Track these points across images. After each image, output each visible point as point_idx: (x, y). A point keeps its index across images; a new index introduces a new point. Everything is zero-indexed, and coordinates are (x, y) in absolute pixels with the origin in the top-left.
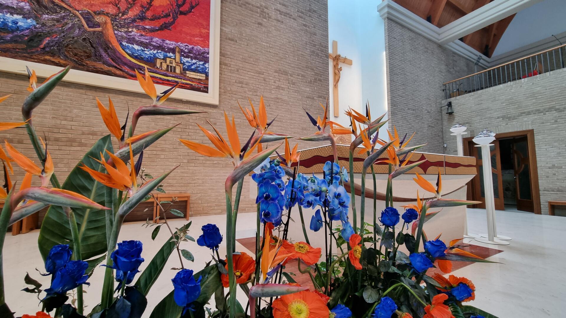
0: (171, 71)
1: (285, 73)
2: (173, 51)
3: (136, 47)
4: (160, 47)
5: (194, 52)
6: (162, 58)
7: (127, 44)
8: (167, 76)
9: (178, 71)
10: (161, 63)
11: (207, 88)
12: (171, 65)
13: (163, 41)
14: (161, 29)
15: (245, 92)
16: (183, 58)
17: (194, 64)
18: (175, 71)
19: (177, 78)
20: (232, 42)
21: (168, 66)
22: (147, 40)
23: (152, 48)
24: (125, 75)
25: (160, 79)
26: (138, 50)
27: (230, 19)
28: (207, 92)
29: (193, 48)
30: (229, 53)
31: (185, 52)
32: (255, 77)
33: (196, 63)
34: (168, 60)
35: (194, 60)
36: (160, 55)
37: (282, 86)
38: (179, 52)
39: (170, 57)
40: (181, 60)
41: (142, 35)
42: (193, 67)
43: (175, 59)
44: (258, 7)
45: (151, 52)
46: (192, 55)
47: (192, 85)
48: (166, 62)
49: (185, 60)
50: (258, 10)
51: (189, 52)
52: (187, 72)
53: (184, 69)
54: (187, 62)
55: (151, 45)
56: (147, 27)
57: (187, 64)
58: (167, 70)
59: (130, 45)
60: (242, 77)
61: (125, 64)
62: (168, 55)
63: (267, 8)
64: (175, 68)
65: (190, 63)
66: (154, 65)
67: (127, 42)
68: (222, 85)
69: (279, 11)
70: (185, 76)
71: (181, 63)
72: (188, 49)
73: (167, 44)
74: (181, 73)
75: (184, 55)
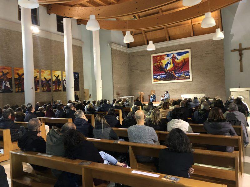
1: (209, 69)
7: (176, 74)
13: (181, 72)
14: (181, 70)
19: (184, 78)
20: (194, 67)
21: (182, 76)
24: (177, 79)
25: (181, 79)
26: (178, 75)
27: (193, 62)
28: (190, 79)
33: (187, 74)
41: (178, 72)
43: (183, 74)
52: (186, 76)
56: (179, 70)
64: (184, 76)
66: (180, 77)
75: (185, 73)
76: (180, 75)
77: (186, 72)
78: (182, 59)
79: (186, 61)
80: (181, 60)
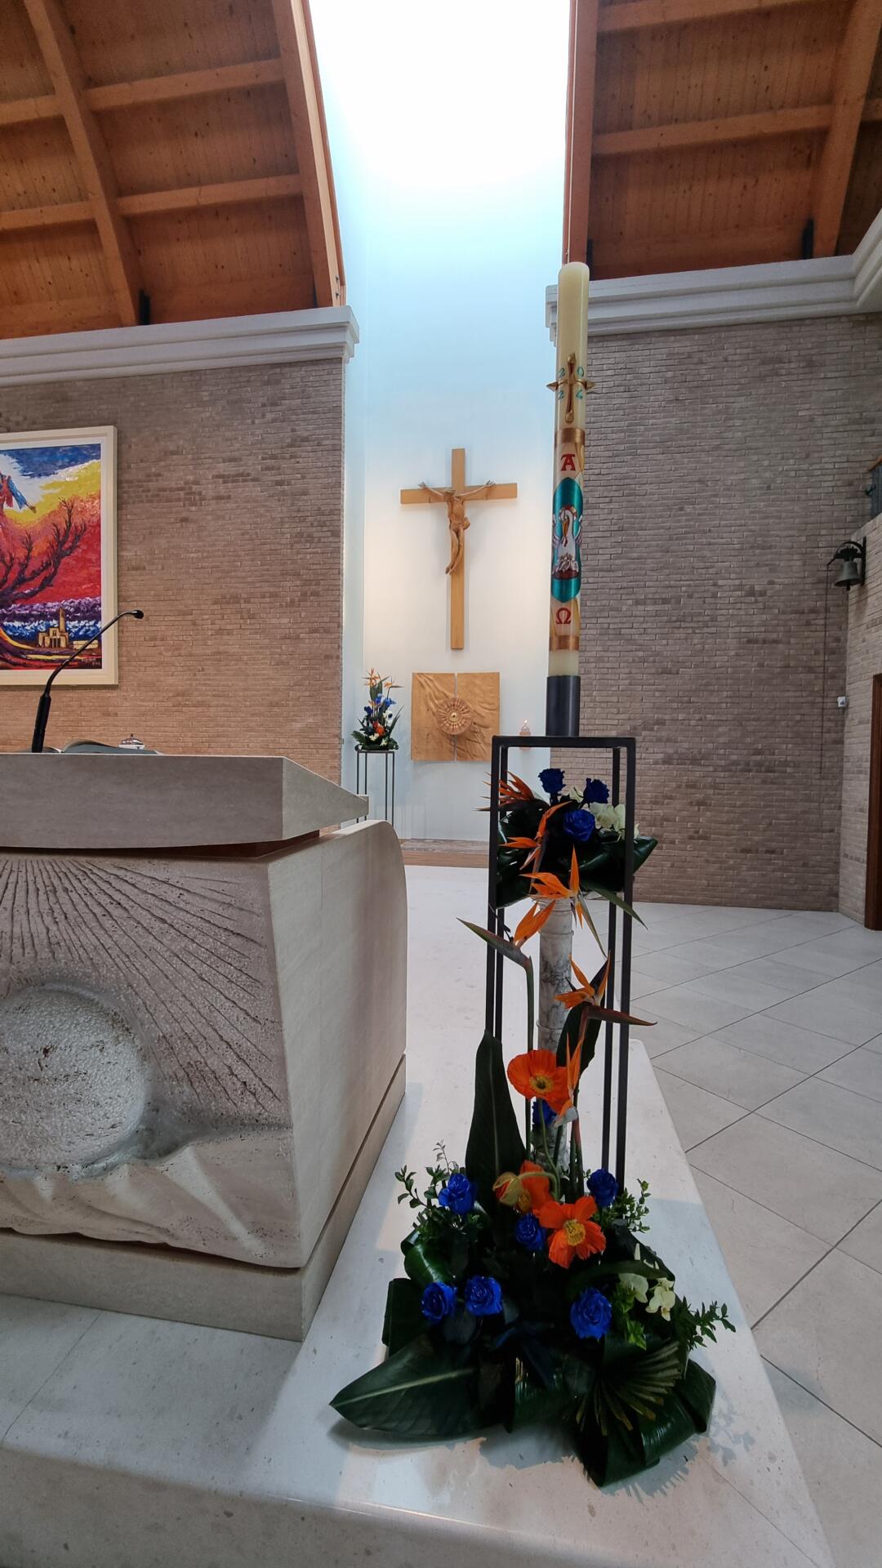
0: (55, 646)
1: (236, 599)
2: (56, 616)
3: (17, 624)
4: (42, 616)
5: (82, 609)
6: (44, 630)
7: (8, 624)
8: (49, 654)
9: (63, 644)
10: (44, 639)
11: (100, 660)
12: (55, 637)
13: (45, 604)
14: (42, 587)
15: (160, 654)
16: (68, 622)
17: (82, 627)
18: (59, 646)
19: (62, 655)
20: (138, 572)
21: (51, 640)
22: (26, 610)
23: (32, 619)
24: (8, 664)
25: (44, 661)
26: (19, 627)
27: (134, 532)
28: (100, 667)
29: (80, 603)
30: (133, 593)
31: (70, 613)
32: (176, 623)
33: (85, 626)
34: (51, 630)
35: (82, 622)
36: (42, 627)
37: (228, 627)
38: (63, 616)
39: (53, 627)
40: (66, 626)
41: (21, 607)
42: (81, 633)
43: (59, 627)
44: (182, 489)
45: (32, 625)
46: (79, 614)
47: (80, 660)
48: (49, 635)
49: (71, 624)
50: (179, 494)
51: (75, 612)
52: (75, 642)
53: (71, 640)
54: (74, 627)
55: (32, 616)
56: (26, 592)
57: (74, 630)
58: (50, 646)
59: (11, 624)
60: (154, 628)
61: (8, 651)
62: (51, 623)
63: (197, 483)
64: (59, 640)
65: (77, 627)
66: (36, 644)
67: (8, 621)
68: (124, 649)
69: (222, 476)
70: (72, 649)
71: (66, 631)
72: (73, 607)
73: (48, 608)
74: (67, 646)
75: (70, 616)
76: (36, 633)
77: (77, 610)
78: (55, 507)
79: (77, 520)
80: (42, 512)
